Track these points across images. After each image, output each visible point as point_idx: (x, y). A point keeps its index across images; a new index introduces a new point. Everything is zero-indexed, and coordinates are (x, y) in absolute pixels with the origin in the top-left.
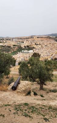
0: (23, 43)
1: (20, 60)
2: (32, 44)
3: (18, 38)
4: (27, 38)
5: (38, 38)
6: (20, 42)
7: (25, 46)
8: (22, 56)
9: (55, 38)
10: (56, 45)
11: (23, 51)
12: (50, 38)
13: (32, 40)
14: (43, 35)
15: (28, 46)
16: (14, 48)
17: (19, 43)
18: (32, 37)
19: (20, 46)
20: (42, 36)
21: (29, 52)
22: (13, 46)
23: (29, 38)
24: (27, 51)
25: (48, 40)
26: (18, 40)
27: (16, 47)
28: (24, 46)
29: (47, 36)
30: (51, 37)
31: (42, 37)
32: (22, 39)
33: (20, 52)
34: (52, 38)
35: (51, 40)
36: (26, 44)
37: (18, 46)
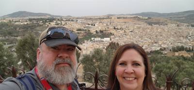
0: (94, 25)
1: (88, 53)
2: (108, 28)
3: (86, 19)
4: (100, 18)
5: (118, 18)
6: (89, 24)
7: (96, 31)
8: (91, 46)
9: (147, 19)
10: (149, 31)
11: (92, 39)
12: (139, 19)
13: (108, 22)
14: (127, 15)
15: (101, 32)
16: (78, 33)
17: (87, 26)
18: (109, 17)
19: (89, 31)
20: (125, 16)
21: (103, 41)
22: (77, 30)
23: (104, 19)
24: (99, 39)
25: (136, 22)
26: (85, 21)
27: (82, 32)
28: (95, 30)
29: (133, 16)
30: (141, 17)
31: (126, 18)
32: (92, 20)
33: (87, 40)
34: (142, 19)
35: (140, 22)
36: (98, 27)
37: (86, 30)
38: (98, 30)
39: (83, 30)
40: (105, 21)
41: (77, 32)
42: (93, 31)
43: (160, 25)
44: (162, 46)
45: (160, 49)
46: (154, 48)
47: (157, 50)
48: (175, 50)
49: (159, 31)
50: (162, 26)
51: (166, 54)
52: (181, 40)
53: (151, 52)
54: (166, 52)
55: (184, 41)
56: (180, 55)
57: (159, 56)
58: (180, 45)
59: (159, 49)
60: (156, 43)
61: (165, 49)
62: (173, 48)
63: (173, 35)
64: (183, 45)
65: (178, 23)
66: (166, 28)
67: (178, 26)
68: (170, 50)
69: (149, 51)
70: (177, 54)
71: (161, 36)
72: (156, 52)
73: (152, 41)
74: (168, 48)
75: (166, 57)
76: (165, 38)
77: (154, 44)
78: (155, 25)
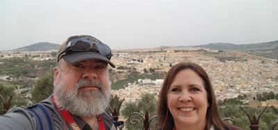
0: (142, 61)
1: (133, 100)
2: (162, 65)
3: (131, 52)
4: (150, 52)
5: (176, 51)
6: (134, 60)
7: (145, 70)
8: (138, 92)
9: (217, 53)
10: (220, 69)
11: (139, 80)
12: (206, 53)
13: (161, 57)
14: (188, 47)
15: (152, 70)
16: (119, 72)
17: (132, 62)
18: (162, 50)
19: (135, 69)
20: (186, 49)
21: (154, 84)
22: (118, 68)
23: (155, 52)
24: (149, 81)
25: (201, 56)
26: (129, 56)
27: (125, 71)
28: (143, 69)
29: (197, 49)
30: (208, 50)
31: (187, 51)
32: (140, 54)
33: (132, 82)
34: (210, 53)
35: (207, 57)
36: (148, 64)
37: (130, 68)
38: (147, 68)
39: (126, 68)
40: (157, 54)
41: (117, 70)
42: (140, 69)
43: (236, 61)
44: (242, 92)
45: (239, 96)
46: (229, 94)
47: (233, 97)
48: (261, 98)
49: (235, 69)
50: (239, 63)
51: (248, 104)
52: (268, 84)
53: (225, 101)
54: (248, 102)
55: (273, 85)
56: (270, 106)
57: (237, 106)
58: (268, 90)
59: (236, 96)
60: (231, 87)
61: (245, 96)
62: (257, 95)
63: (257, 76)
64: (272, 90)
65: (263, 58)
66: (245, 65)
67: (263, 62)
68: (254, 99)
69: (223, 100)
70: (264, 104)
71: (239, 77)
72: (233, 101)
73: (226, 85)
74: (250, 95)
75: (248, 108)
76: (244, 79)
77: (230, 90)
78: (230, 62)
